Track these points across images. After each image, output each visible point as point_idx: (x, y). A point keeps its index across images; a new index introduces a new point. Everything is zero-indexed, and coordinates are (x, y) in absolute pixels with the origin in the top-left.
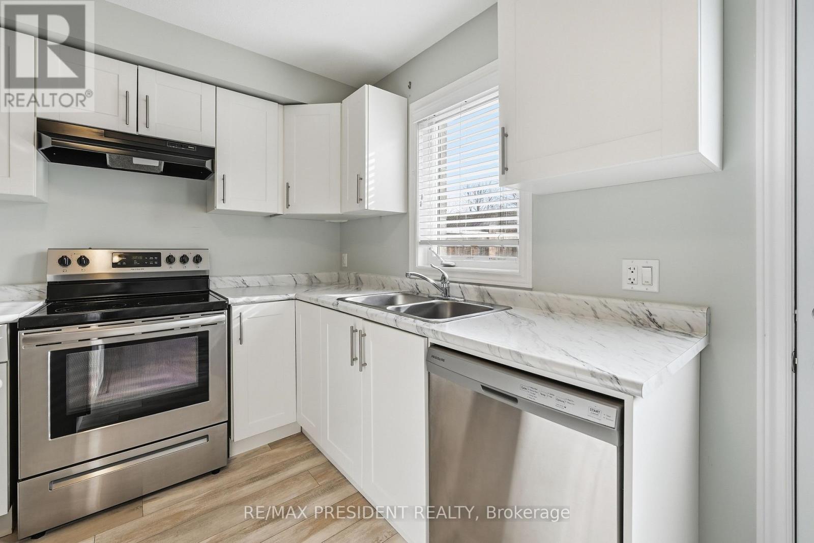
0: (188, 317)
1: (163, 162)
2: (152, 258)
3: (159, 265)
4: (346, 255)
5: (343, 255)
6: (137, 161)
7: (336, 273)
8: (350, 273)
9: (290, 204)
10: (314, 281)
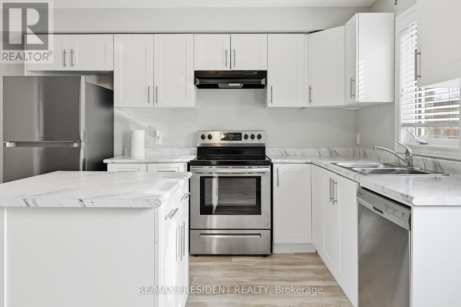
0: (251, 167)
1: (242, 84)
2: (237, 136)
3: (241, 140)
4: (359, 134)
5: (357, 134)
6: (230, 85)
7: (352, 149)
8: (360, 149)
9: (311, 100)
10: (334, 154)
